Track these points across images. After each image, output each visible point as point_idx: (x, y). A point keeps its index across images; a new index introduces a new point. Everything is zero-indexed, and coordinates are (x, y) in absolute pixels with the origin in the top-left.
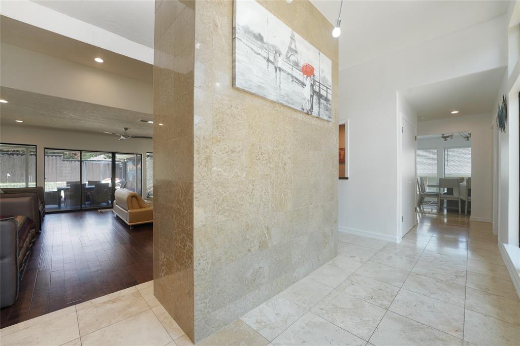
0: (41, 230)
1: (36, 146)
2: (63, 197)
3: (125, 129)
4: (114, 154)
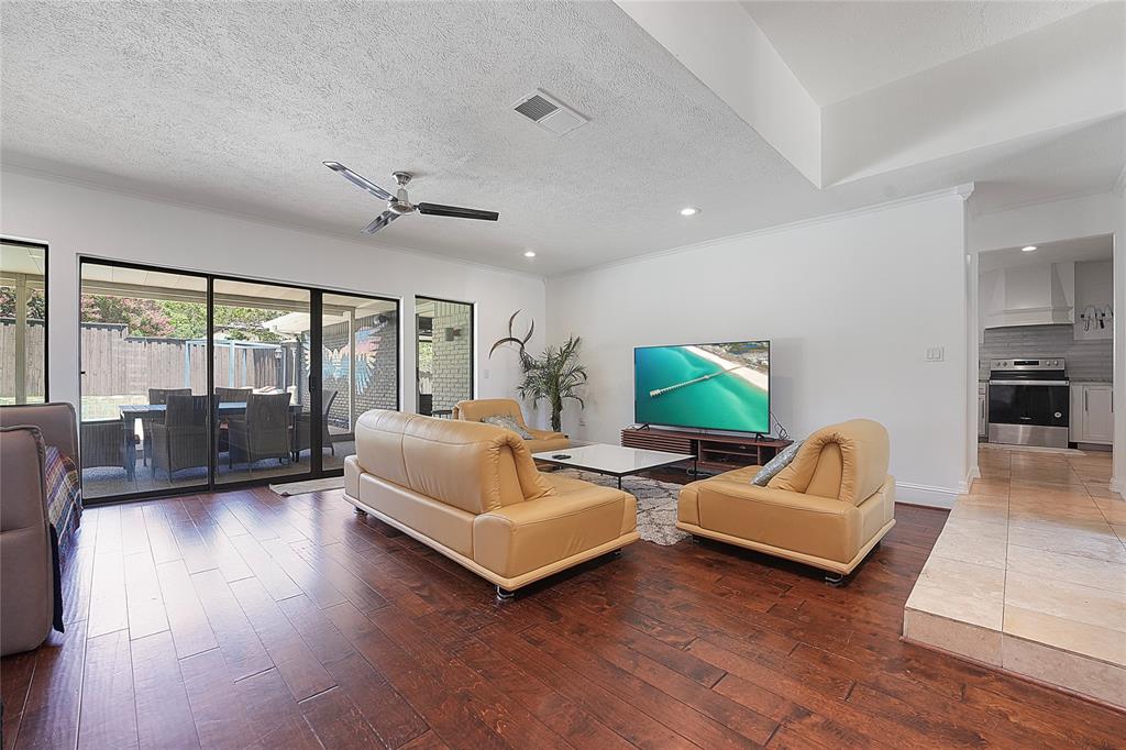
0: (60, 627)
1: (46, 247)
2: (142, 438)
3: (399, 176)
4: (317, 294)
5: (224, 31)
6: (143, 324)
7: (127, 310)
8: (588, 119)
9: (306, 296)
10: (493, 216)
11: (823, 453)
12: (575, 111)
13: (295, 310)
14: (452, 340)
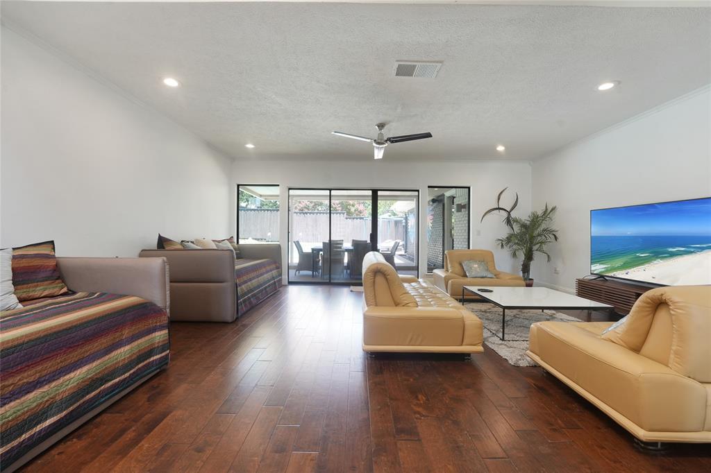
3: (378, 126)
4: (375, 192)
5: (274, 96)
6: (355, 211)
7: (350, 205)
8: (441, 62)
9: (370, 193)
10: (428, 135)
11: (657, 314)
12: (428, 62)
13: (397, 200)
14: (461, 211)
